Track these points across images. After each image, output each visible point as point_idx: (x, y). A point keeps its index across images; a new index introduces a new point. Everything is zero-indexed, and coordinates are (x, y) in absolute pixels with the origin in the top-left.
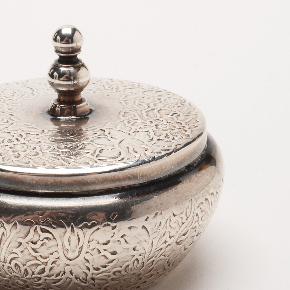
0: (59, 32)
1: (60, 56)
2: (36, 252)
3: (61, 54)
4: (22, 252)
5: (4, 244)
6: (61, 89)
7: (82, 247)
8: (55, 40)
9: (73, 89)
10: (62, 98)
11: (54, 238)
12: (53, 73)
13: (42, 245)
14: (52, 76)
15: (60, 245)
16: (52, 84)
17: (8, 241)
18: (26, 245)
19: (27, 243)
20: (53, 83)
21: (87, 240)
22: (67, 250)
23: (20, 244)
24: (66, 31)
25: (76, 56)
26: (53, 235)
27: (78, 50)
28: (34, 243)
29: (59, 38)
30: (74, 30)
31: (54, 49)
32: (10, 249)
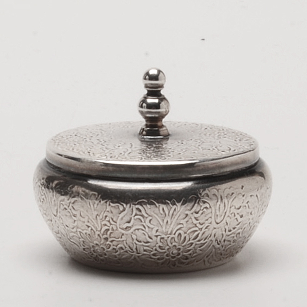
0: (147, 74)
1: (148, 91)
2: (197, 220)
3: (149, 89)
4: (187, 222)
5: (174, 218)
6: (148, 115)
7: (226, 213)
8: (145, 79)
9: (157, 116)
10: (149, 124)
11: (210, 207)
12: (142, 104)
13: (202, 213)
14: (141, 106)
15: (213, 211)
16: (142, 113)
17: (178, 214)
18: (191, 215)
19: (192, 213)
20: (142, 111)
21: (229, 206)
22: (217, 215)
23: (187, 215)
24: (153, 72)
25: (160, 91)
26: (209, 205)
27: (161, 86)
28: (197, 213)
29: (147, 77)
30: (159, 71)
31: (143, 86)
32: (178, 222)
